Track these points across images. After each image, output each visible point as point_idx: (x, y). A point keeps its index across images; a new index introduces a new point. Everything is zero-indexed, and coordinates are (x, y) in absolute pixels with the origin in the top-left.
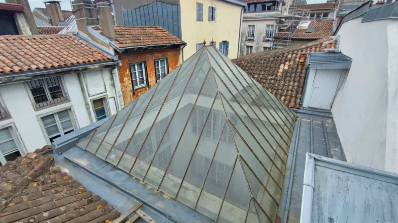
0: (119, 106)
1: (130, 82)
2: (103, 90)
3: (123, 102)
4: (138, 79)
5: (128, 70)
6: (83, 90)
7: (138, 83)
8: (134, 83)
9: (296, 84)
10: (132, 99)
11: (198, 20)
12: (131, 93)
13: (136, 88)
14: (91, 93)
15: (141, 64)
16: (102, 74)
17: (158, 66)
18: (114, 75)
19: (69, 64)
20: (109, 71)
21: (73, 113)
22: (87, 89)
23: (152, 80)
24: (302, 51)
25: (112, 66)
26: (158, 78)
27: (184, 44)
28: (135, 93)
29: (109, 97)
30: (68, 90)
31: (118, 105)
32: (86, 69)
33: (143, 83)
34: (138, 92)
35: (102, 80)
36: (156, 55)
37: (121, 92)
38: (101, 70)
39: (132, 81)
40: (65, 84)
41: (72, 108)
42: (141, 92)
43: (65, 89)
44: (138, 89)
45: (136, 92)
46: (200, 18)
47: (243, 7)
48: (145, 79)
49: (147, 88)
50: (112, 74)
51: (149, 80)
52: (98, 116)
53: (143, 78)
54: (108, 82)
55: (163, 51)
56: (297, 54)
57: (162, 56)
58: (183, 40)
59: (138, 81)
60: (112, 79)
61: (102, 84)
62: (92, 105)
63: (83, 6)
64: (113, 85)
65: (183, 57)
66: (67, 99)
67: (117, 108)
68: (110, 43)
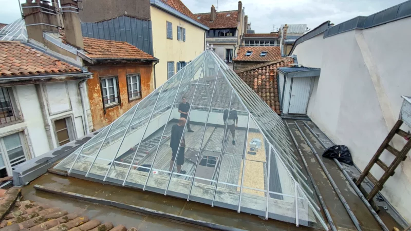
0: (88, 127)
1: (101, 98)
2: (68, 108)
3: (92, 123)
4: (108, 95)
5: (98, 85)
6: (42, 107)
7: (109, 101)
8: (104, 101)
9: (272, 94)
10: (102, 118)
11: (168, 38)
12: (102, 112)
13: (106, 106)
14: (53, 111)
15: (112, 80)
16: (67, 88)
17: (130, 82)
18: (82, 90)
19: (26, 72)
20: (76, 85)
21: (27, 137)
22: (48, 106)
23: (124, 97)
24: (269, 67)
25: (81, 78)
26: (130, 96)
27: (156, 60)
28: (105, 111)
29: (75, 116)
30: (22, 106)
31: (86, 126)
32: (50, 79)
33: (114, 101)
34: (109, 111)
35: (66, 95)
36: (128, 70)
37: (90, 110)
38: (66, 83)
39: (103, 98)
40: (18, 98)
41: (26, 131)
42: (113, 110)
43: (18, 105)
44: (109, 107)
45: (107, 111)
46: (169, 37)
47: (206, 30)
48: (116, 96)
49: (119, 107)
50: (79, 88)
51: (121, 98)
52: (59, 141)
53: (114, 96)
54: (74, 98)
55: (135, 66)
56: (266, 70)
57: (135, 72)
58: (154, 56)
59: (109, 98)
60: (80, 94)
61: (67, 99)
62: (53, 126)
63: (39, 9)
64: (81, 102)
65: (154, 74)
66: (19, 119)
67: (85, 129)
68: (77, 52)
